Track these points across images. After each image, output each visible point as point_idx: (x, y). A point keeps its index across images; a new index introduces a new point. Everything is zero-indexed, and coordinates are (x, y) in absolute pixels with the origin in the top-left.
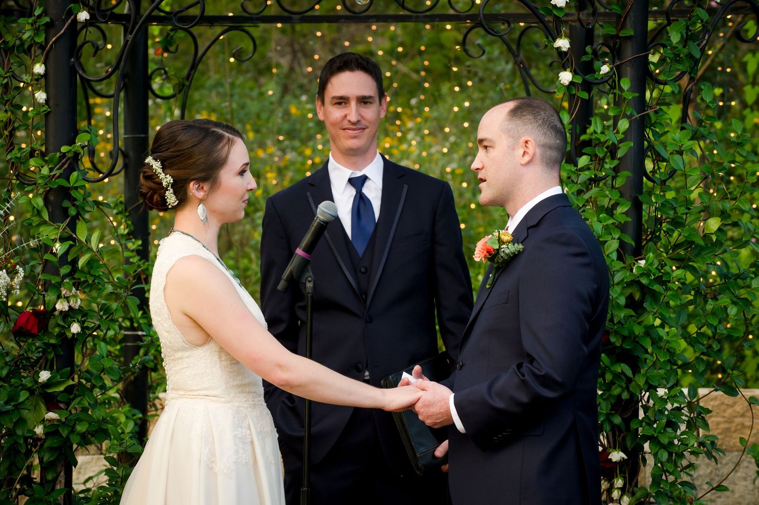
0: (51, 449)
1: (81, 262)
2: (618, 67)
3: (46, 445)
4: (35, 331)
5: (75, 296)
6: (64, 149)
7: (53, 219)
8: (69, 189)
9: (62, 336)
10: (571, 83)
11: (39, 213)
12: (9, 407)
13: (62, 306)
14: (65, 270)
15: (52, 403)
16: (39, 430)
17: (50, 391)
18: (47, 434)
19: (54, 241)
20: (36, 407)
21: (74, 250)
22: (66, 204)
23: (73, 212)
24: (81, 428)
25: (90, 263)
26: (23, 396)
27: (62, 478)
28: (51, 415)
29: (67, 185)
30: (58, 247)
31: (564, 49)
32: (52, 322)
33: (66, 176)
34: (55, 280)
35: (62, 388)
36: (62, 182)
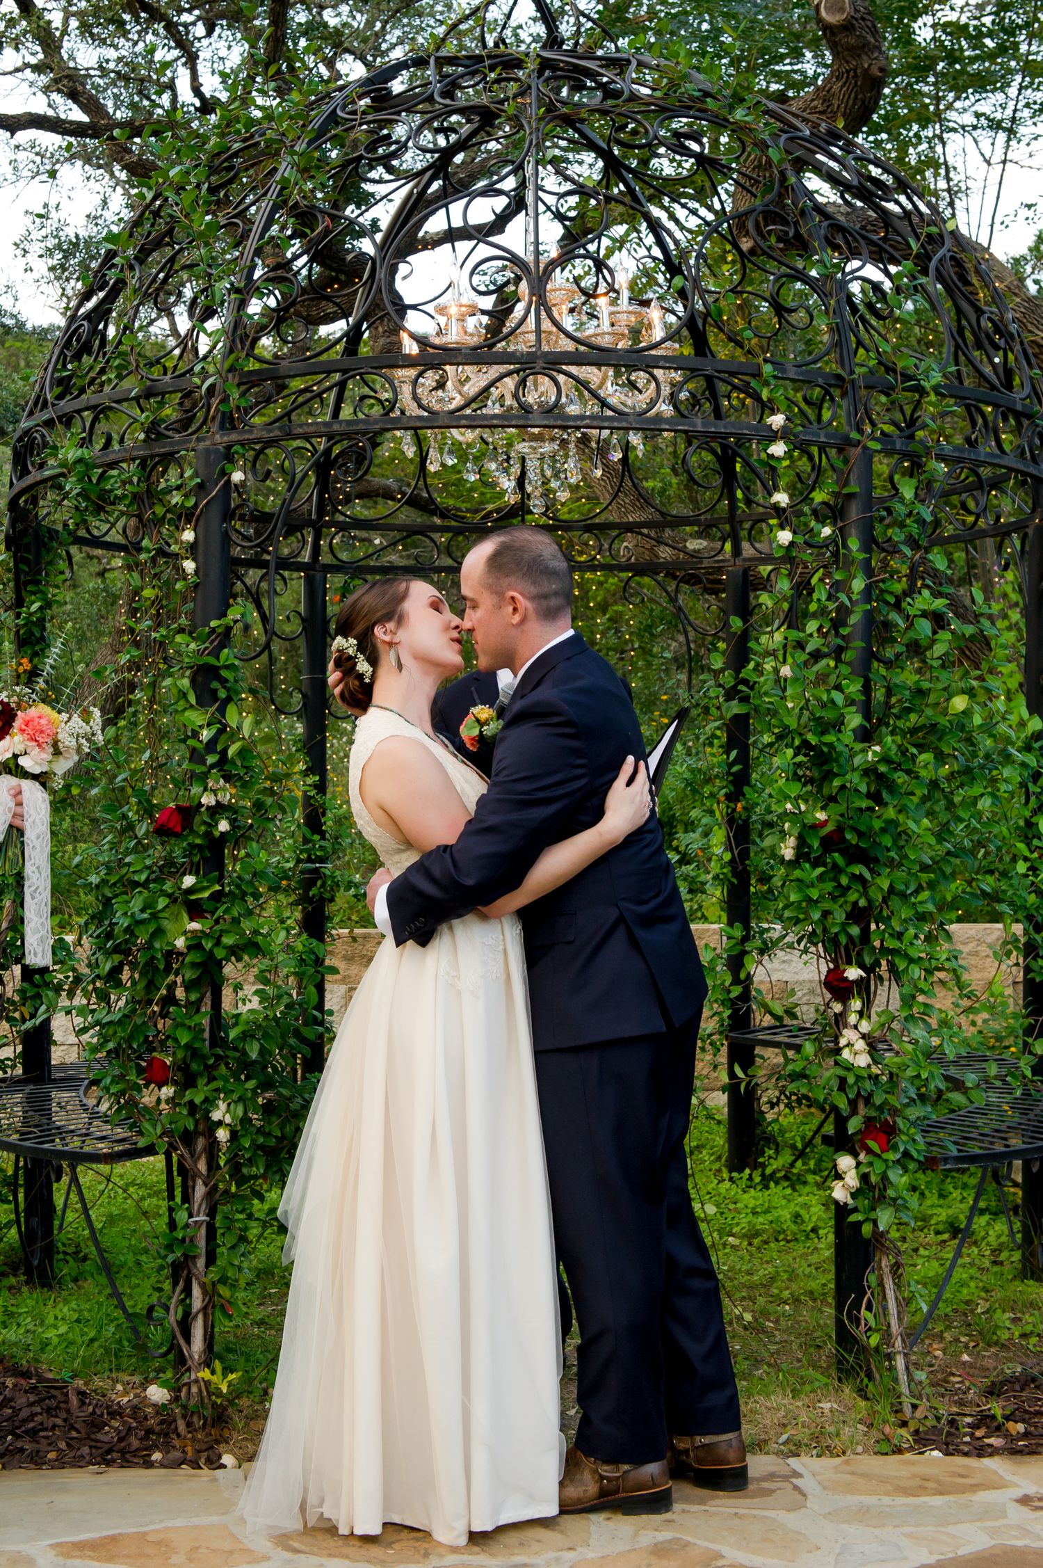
0: (194, 965)
1: (231, 752)
2: (841, 530)
3: (187, 960)
4: (178, 829)
5: (224, 789)
6: (213, 623)
7: (201, 703)
8: (218, 668)
9: (208, 835)
10: (792, 544)
11: (184, 695)
12: (145, 916)
13: (208, 800)
14: (211, 759)
15: (196, 911)
16: (180, 943)
17: (193, 897)
18: (189, 948)
19: (201, 727)
20: (177, 917)
21: (223, 737)
22: (215, 685)
23: (222, 694)
24: (228, 940)
25: (241, 753)
26: (162, 903)
27: (208, 1000)
28: (195, 926)
29: (215, 663)
30: (206, 735)
31: (783, 505)
32: (197, 820)
33: (216, 653)
34: (199, 769)
35: (206, 894)
36: (211, 660)
